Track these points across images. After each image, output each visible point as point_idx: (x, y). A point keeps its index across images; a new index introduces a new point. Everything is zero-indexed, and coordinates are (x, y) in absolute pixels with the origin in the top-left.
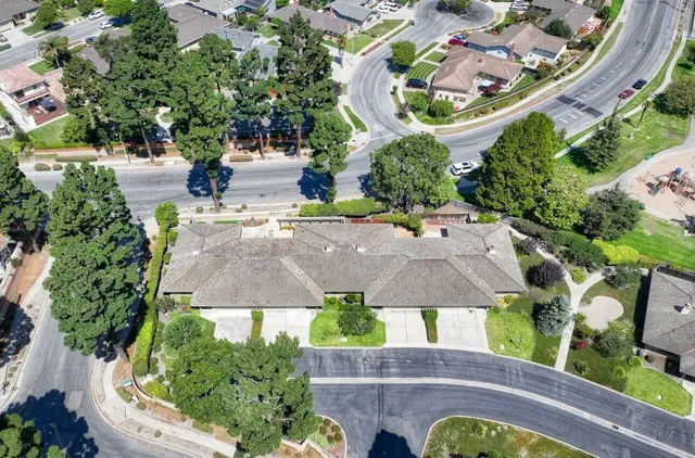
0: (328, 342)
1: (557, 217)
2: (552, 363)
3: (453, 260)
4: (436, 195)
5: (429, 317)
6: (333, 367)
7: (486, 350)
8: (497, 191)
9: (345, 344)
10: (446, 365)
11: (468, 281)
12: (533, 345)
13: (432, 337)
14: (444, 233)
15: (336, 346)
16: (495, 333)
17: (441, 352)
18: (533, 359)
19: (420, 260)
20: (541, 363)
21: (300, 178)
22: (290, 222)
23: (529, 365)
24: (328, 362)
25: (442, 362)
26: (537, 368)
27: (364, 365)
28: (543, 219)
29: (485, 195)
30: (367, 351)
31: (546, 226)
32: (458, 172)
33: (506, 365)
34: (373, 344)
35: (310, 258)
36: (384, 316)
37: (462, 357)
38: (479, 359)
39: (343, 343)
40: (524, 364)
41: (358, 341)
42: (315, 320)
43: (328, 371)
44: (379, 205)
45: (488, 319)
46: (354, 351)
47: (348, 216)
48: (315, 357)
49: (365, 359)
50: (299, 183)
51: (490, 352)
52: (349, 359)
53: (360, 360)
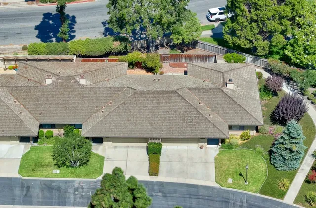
0: (38, 173)
1: (308, 54)
2: (282, 195)
3: (185, 93)
4: (179, 33)
5: (154, 152)
6: (41, 195)
7: (212, 183)
8: (243, 27)
9: (56, 175)
10: (165, 196)
11: (198, 113)
12: (264, 179)
13: (154, 170)
14: (186, 73)
15: (46, 177)
16: (224, 168)
17: (162, 184)
18: (262, 191)
19: (148, 92)
20: (270, 195)
21: (39, 23)
22: (16, 60)
23: (256, 197)
24: (36, 192)
25: (160, 194)
26: (264, 200)
27: (74, 194)
28: (294, 59)
29: (233, 33)
30: (80, 183)
31: (297, 65)
32: (214, 18)
33: (231, 197)
34: (87, 176)
35: (28, 89)
36: (104, 151)
37: (184, 189)
38: (202, 192)
39: (56, 174)
40: (251, 196)
41: (72, 173)
42: (28, 153)
43: (34, 200)
44: (117, 45)
45: (218, 155)
46: (66, 182)
47: (79, 56)
48: (22, 186)
49: (76, 190)
50: (37, 28)
51: (216, 185)
52: (59, 189)
53: (71, 191)
